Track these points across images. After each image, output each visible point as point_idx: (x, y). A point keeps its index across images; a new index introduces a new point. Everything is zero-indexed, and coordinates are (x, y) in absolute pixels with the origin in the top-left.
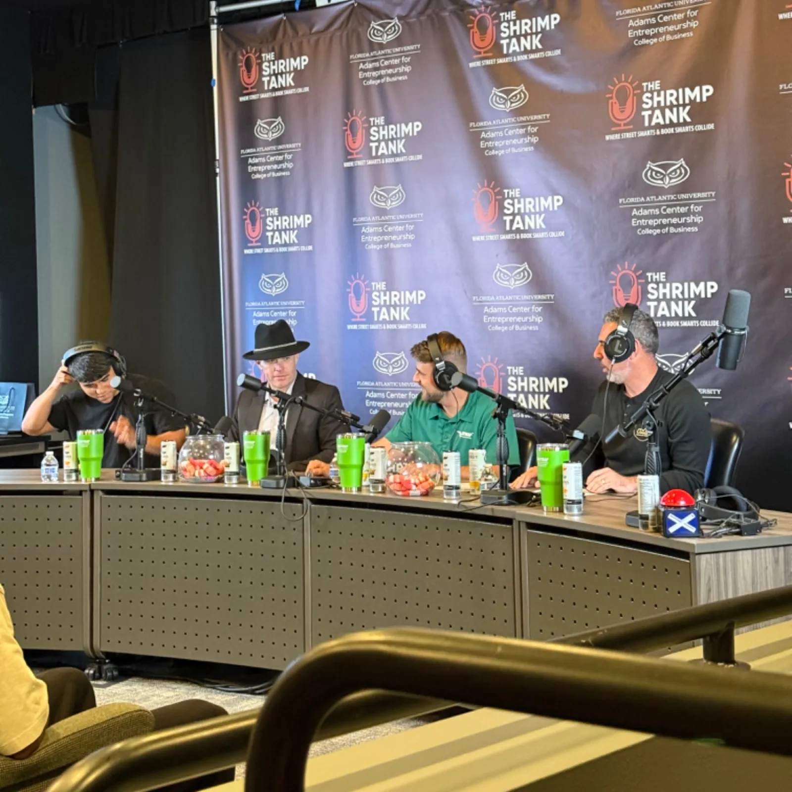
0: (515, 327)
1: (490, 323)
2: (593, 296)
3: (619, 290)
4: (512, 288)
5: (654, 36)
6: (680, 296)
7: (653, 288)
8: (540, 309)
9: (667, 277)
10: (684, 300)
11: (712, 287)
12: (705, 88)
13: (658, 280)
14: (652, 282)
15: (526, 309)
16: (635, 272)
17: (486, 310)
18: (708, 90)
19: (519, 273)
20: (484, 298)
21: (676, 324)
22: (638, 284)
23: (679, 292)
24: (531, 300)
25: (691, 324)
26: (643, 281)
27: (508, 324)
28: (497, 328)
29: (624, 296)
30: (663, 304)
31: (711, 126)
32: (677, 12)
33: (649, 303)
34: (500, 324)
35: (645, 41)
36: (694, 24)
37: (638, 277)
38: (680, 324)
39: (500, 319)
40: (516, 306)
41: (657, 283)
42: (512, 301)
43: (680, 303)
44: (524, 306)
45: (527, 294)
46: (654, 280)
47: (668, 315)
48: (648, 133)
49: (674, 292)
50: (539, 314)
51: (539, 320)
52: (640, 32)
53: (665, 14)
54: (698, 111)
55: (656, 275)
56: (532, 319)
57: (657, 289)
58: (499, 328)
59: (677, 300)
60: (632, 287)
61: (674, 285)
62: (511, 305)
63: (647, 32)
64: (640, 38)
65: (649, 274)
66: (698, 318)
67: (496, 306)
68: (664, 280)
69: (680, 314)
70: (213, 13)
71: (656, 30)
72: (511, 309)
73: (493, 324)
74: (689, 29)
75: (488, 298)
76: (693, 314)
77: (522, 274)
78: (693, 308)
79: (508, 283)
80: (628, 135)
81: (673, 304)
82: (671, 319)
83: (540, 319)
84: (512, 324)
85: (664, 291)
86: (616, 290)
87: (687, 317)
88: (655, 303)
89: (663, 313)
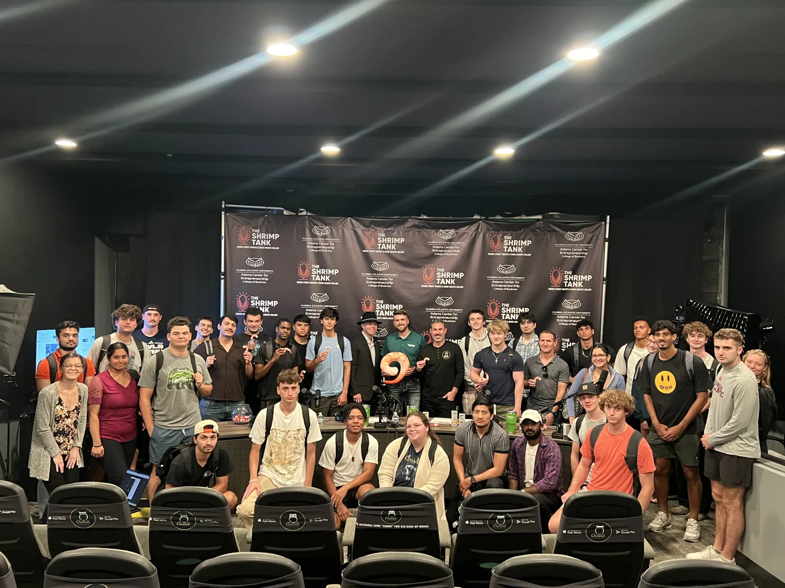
5: (442, 253)
12: (461, 274)
18: (462, 275)
31: (462, 287)
32: (452, 246)
35: (438, 254)
36: (458, 251)
48: (439, 287)
52: (437, 251)
53: (447, 246)
54: (458, 281)
63: (440, 251)
64: (437, 253)
70: (223, 206)
71: (443, 251)
74: (456, 253)
80: (431, 286)
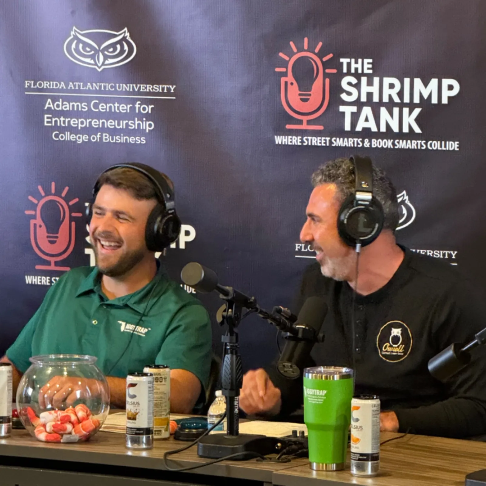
0: (102, 135)
1: (56, 127)
2: (246, 91)
3: (292, 84)
4: (100, 70)
6: (397, 100)
7: (350, 84)
8: (149, 109)
9: (375, 66)
10: (401, 105)
11: (451, 87)
13: (360, 71)
14: (349, 73)
15: (124, 108)
16: (320, 55)
17: (49, 104)
19: (114, 45)
20: (45, 85)
21: (389, 144)
22: (325, 75)
23: (394, 93)
24: (134, 93)
25: (413, 145)
26: (335, 71)
27: (89, 131)
28: (68, 137)
29: (300, 95)
30: (367, 111)
33: (342, 109)
34: (74, 130)
37: (326, 65)
38: (394, 144)
39: (74, 122)
40: (106, 101)
41: (358, 76)
42: (100, 91)
43: (396, 110)
44: (121, 101)
45: (128, 82)
46: (353, 71)
47: (374, 129)
49: (387, 92)
50: (148, 117)
51: (147, 126)
55: (356, 62)
56: (134, 124)
57: (358, 86)
58: (72, 137)
59: (391, 105)
60: (313, 80)
61: (387, 81)
62: (97, 98)
65: (344, 61)
66: (425, 136)
67: (68, 99)
68: (371, 71)
69: (396, 129)
72: (96, 106)
73: (62, 130)
75: (53, 85)
76: (417, 130)
77: (118, 47)
78: (417, 120)
79: (92, 62)
81: (383, 111)
82: (379, 135)
83: (150, 125)
84: (97, 130)
85: (370, 89)
86: (286, 83)
87: (406, 134)
88: (354, 109)
89: (367, 125)
